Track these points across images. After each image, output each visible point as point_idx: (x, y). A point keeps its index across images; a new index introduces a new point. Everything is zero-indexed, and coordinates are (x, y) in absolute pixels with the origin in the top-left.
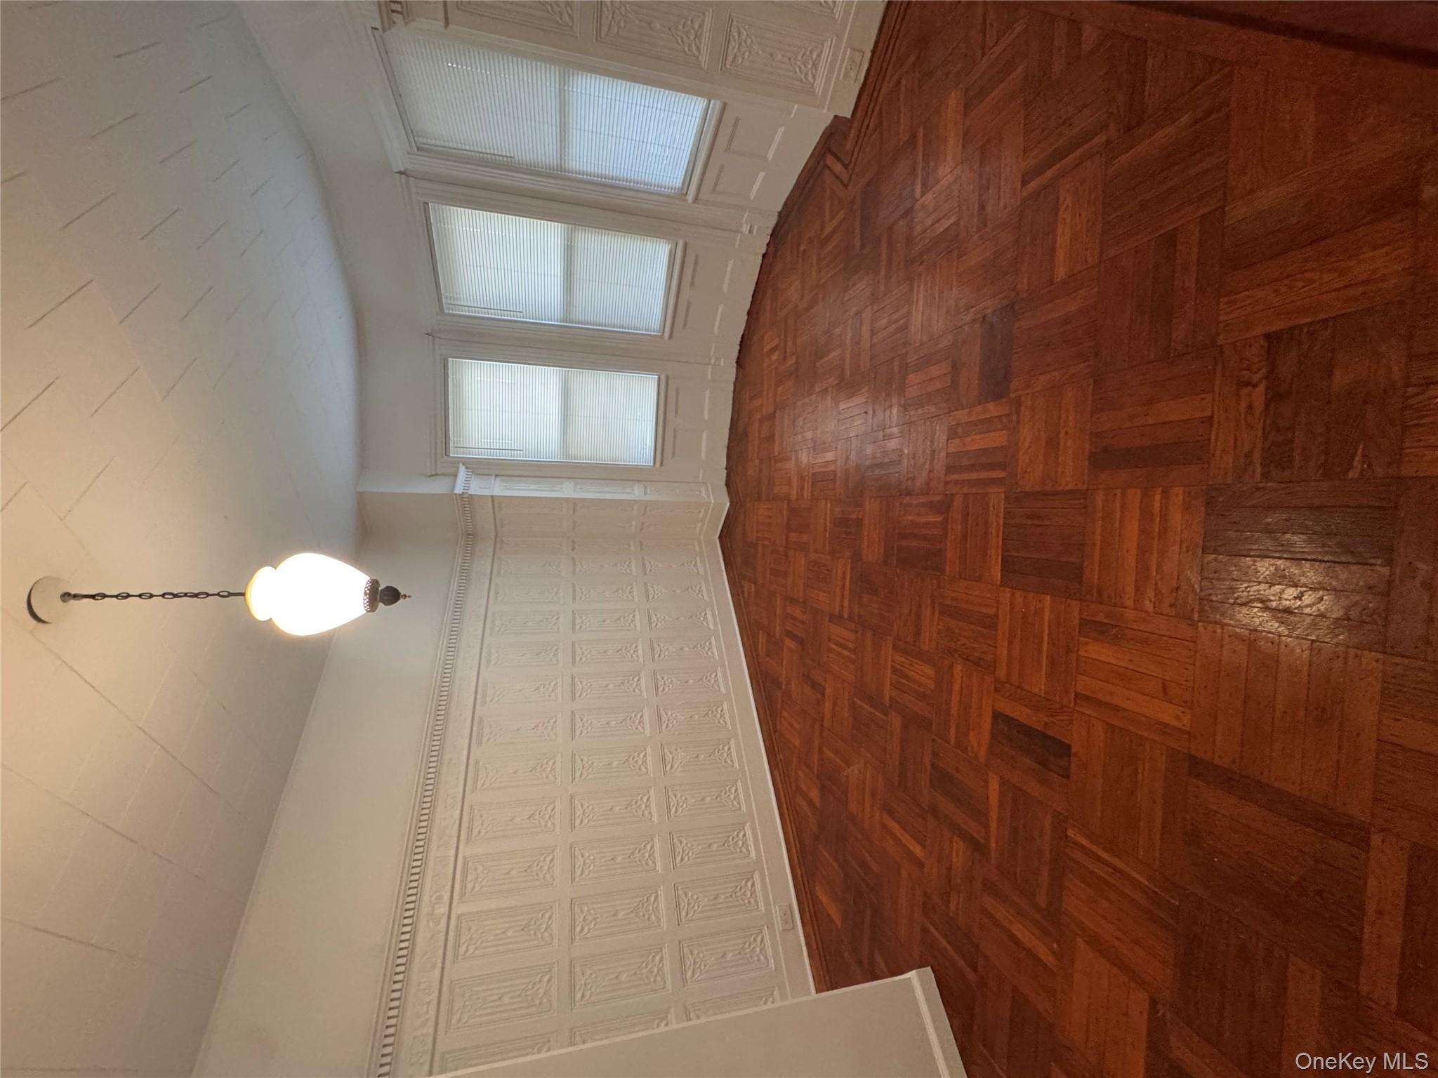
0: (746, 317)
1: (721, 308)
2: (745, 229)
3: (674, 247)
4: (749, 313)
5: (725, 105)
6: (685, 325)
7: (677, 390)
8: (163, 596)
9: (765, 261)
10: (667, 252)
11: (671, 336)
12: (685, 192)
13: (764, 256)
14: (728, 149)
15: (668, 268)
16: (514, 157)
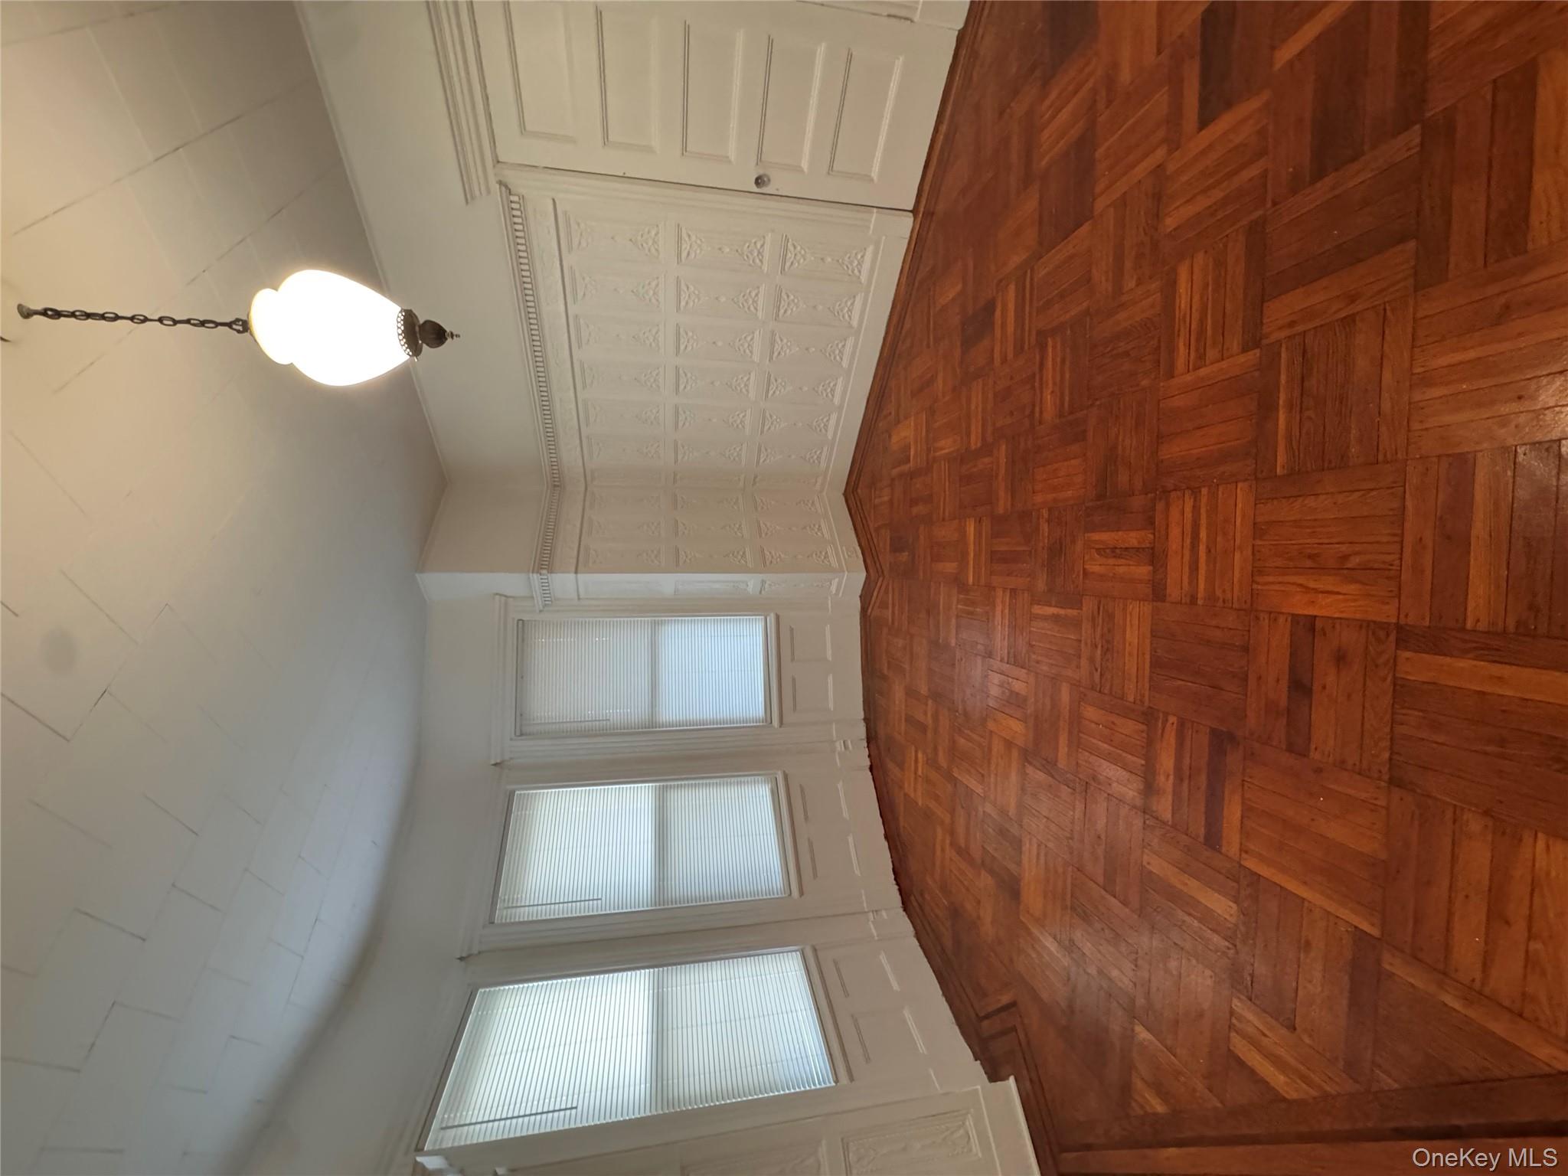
0: (886, 844)
1: (850, 839)
2: (839, 746)
3: (774, 783)
4: (886, 837)
5: (778, 618)
6: (815, 875)
7: (836, 963)
8: (160, 320)
9: (874, 771)
10: (768, 793)
11: (802, 893)
12: (769, 721)
13: (871, 769)
14: (793, 660)
15: (775, 815)
16: (609, 720)
